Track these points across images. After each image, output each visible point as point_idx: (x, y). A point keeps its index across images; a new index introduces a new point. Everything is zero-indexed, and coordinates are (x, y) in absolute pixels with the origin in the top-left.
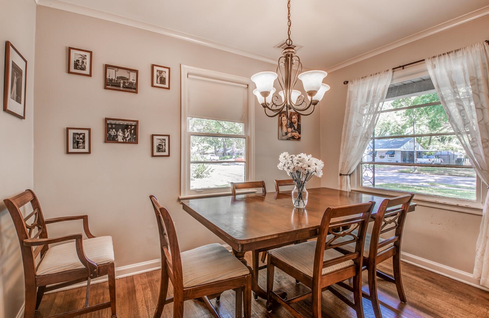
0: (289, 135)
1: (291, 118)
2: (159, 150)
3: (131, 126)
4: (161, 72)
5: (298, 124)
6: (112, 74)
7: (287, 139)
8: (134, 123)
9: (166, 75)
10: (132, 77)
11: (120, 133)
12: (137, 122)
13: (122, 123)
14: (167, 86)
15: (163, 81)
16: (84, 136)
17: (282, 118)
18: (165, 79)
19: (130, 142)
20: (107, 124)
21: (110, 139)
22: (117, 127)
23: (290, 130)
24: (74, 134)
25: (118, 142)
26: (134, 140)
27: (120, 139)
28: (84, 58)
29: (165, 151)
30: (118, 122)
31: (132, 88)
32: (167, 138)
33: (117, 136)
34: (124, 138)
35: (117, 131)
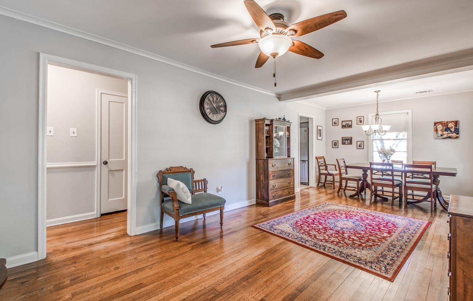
0: (445, 136)
1: (447, 125)
2: (359, 146)
3: (350, 139)
4: (360, 119)
5: (455, 129)
6: (344, 124)
7: (443, 139)
8: (351, 138)
9: (362, 120)
10: (350, 123)
11: (346, 141)
12: (352, 137)
13: (347, 138)
14: (362, 123)
15: (361, 122)
16: (336, 144)
17: (436, 127)
18: (362, 121)
19: (349, 144)
20: (342, 139)
21: (343, 143)
22: (346, 140)
23: (445, 133)
24: (334, 142)
25: (346, 144)
26: (351, 143)
27: (346, 143)
28: (336, 120)
29: (362, 147)
30: (345, 138)
31: (350, 126)
32: (362, 142)
33: (345, 142)
34: (348, 143)
35: (345, 141)
